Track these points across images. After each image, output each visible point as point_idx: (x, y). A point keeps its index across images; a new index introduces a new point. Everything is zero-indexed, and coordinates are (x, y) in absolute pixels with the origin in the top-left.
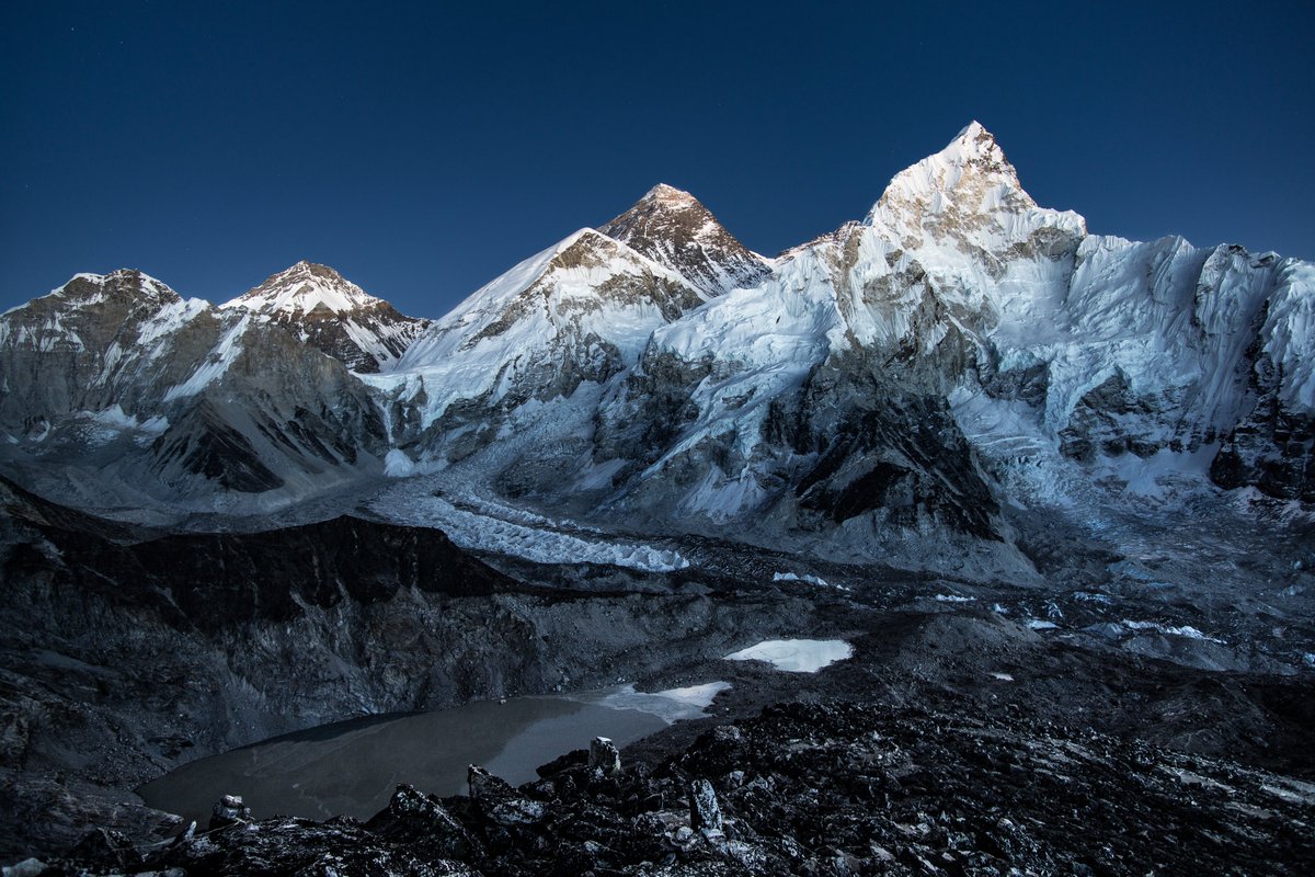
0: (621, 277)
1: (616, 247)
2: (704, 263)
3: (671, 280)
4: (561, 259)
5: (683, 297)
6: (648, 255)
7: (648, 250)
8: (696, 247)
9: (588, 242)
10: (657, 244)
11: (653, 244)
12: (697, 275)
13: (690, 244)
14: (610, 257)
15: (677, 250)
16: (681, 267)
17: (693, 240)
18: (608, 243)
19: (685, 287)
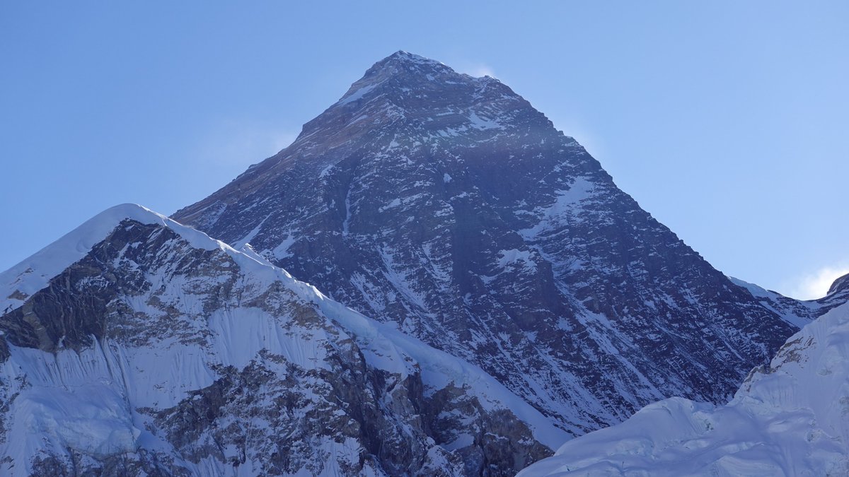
0: (254, 377)
1: (235, 269)
2: (563, 324)
3: (437, 382)
4: (29, 316)
5: (479, 441)
6: (357, 301)
7: (358, 280)
8: (531, 267)
9: (131, 254)
10: (388, 259)
11: (376, 261)
12: (538, 365)
13: (510, 256)
14: (212, 306)
15: (464, 281)
16: (479, 339)
17: (519, 244)
18: (202, 256)
19: (488, 407)
